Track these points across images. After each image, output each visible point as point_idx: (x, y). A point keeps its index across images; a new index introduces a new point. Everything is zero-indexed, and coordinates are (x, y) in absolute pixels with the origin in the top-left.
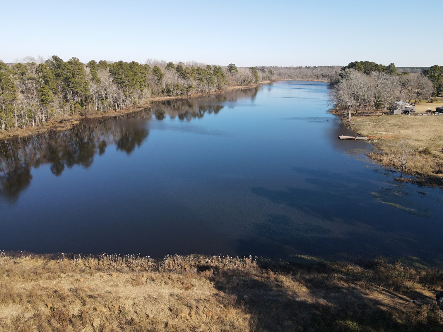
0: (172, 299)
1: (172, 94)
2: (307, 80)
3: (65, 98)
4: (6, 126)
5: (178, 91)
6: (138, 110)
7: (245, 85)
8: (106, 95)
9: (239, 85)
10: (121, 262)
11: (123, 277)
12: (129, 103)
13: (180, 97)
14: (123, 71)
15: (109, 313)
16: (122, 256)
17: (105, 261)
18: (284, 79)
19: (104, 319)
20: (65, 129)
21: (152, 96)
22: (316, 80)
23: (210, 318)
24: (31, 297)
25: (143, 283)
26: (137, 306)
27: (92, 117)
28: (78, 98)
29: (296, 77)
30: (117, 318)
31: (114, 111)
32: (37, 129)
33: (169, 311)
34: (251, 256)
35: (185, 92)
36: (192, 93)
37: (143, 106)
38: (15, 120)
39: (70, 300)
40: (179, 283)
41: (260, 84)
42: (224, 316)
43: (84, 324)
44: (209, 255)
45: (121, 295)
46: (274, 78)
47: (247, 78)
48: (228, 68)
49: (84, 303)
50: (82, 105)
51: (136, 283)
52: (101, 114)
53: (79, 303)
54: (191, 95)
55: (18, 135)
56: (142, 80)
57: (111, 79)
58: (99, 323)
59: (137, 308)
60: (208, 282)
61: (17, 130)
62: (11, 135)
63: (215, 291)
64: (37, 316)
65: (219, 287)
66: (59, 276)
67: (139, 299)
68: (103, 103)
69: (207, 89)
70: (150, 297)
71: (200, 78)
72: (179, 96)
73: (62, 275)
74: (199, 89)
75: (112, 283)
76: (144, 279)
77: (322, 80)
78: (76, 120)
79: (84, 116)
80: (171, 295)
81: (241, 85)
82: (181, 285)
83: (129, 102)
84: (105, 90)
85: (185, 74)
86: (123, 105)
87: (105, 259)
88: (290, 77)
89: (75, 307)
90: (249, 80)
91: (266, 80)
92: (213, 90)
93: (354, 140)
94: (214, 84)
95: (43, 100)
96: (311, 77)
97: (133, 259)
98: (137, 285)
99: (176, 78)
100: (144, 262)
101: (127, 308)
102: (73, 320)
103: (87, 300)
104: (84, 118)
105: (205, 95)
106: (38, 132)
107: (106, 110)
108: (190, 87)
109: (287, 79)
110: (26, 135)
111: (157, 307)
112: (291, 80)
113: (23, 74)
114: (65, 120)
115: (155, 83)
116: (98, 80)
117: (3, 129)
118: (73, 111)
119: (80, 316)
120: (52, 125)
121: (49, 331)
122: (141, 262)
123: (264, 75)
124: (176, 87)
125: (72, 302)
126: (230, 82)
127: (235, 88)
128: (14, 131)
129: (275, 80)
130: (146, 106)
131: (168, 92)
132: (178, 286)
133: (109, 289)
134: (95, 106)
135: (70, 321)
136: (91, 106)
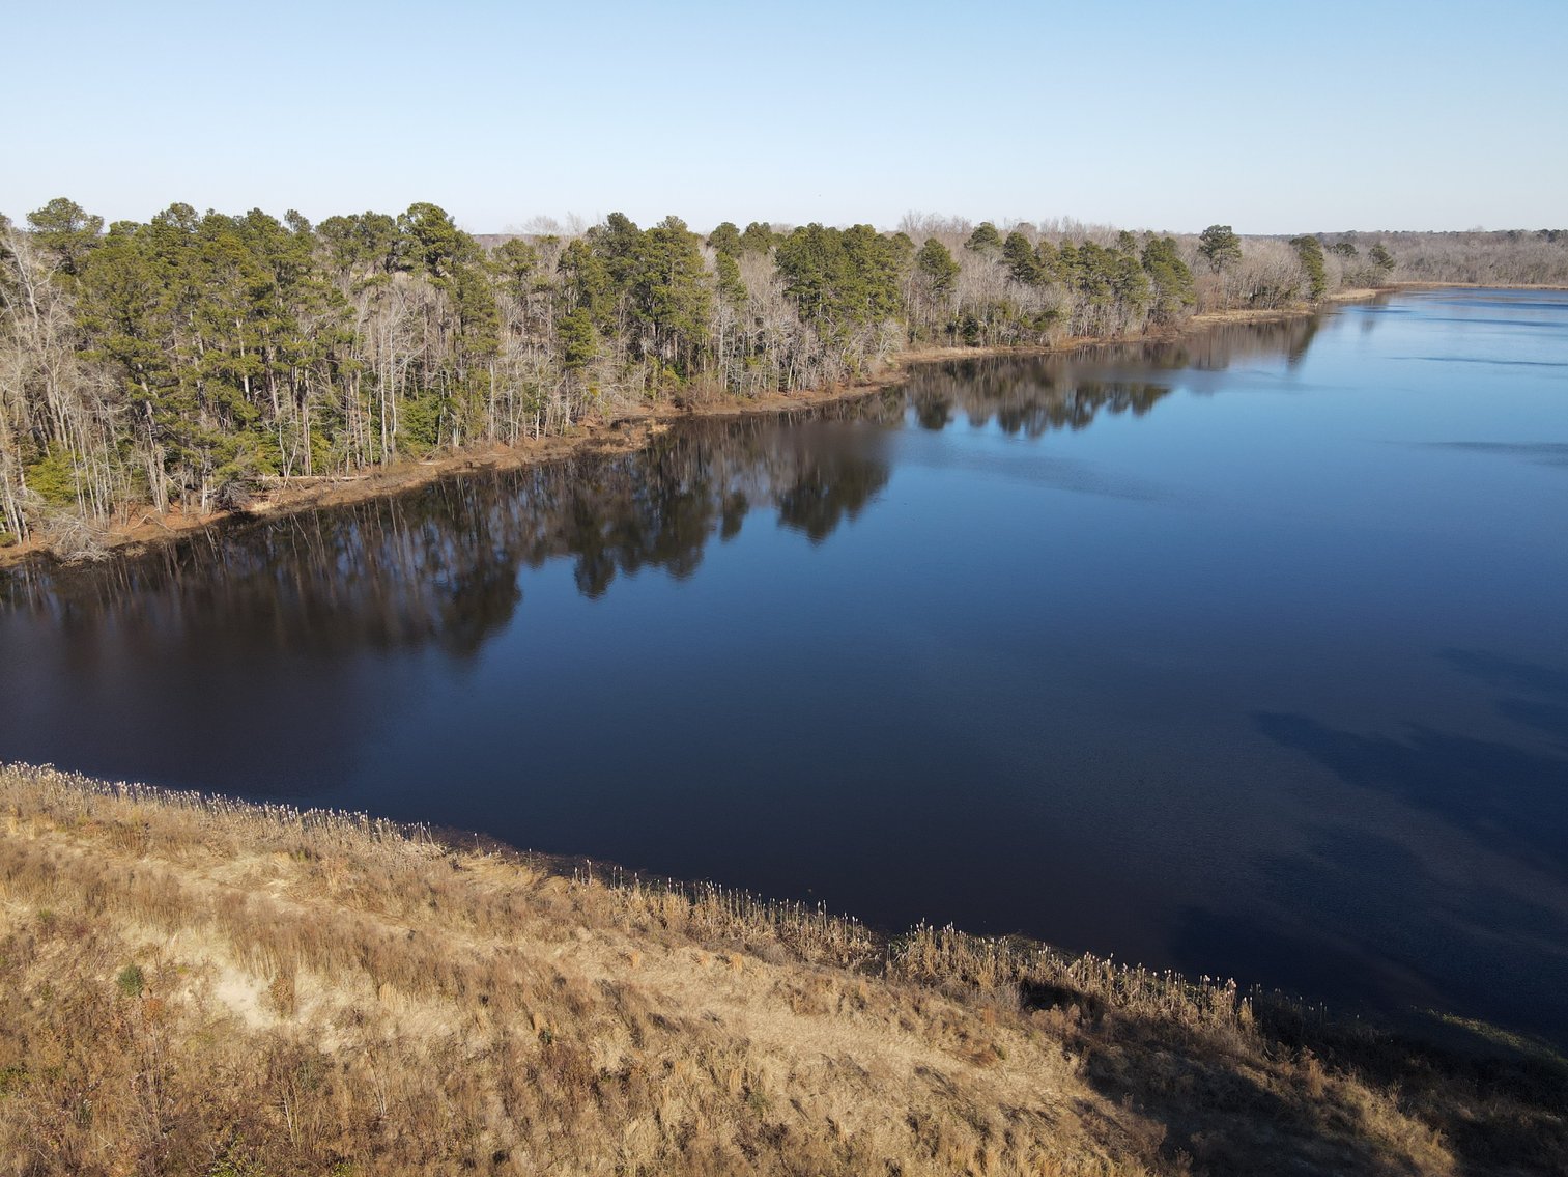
0: (922, 1086)
1: (981, 339)
2: (1541, 286)
3: (634, 347)
4: (463, 433)
5: (1003, 329)
6: (861, 392)
7: (1264, 308)
8: (760, 339)
9: (1243, 308)
10: (762, 920)
11: (765, 976)
12: (833, 367)
13: (1009, 349)
14: (822, 258)
15: (712, 1089)
16: (765, 900)
17: (713, 909)
18: (1438, 283)
19: (695, 1105)
20: (624, 449)
21: (912, 345)
24: (490, 989)
25: (827, 1011)
26: (803, 1086)
27: (710, 413)
28: (672, 349)
29: (1491, 274)
30: (736, 1114)
31: (780, 395)
32: (546, 448)
33: (907, 1129)
34: (1232, 982)
35: (1029, 332)
36: (1055, 337)
37: (876, 378)
38: (489, 416)
39: (598, 1020)
40: (950, 1032)
41: (1330, 301)
43: (634, 1108)
45: (754, 1036)
46: (1392, 278)
47: (1275, 281)
48: (1203, 243)
49: (637, 1036)
50: (681, 370)
51: (803, 1003)
52: (739, 404)
53: (622, 1034)
54: (1052, 344)
55: (492, 465)
56: (882, 290)
57: (781, 286)
58: (679, 1117)
59: (800, 1091)
60: (1057, 1050)
61: (492, 447)
62: (476, 464)
64: (502, 1048)
65: (1100, 1077)
66: (572, 935)
67: (812, 1062)
68: (746, 367)
69: (1115, 322)
70: (847, 1061)
71: (1090, 281)
72: (1006, 345)
73: (581, 932)
74: (1084, 322)
75: (727, 989)
76: (832, 997)
78: (661, 422)
79: (685, 409)
80: (919, 1072)
81: (1250, 307)
82: (957, 1043)
83: (830, 364)
84: (758, 322)
85: (1036, 267)
86: (810, 377)
87: (713, 902)
88: (1465, 276)
89: (610, 1047)
90: (1284, 288)
91: (1357, 287)
92: (1135, 326)
94: (1143, 305)
95: (569, 357)
96: (1561, 274)
97: (802, 917)
98: (806, 1010)
99: (1002, 281)
100: (836, 934)
101: (768, 1085)
102: (604, 1087)
103: (649, 1030)
104: (685, 414)
105: (1103, 345)
106: (549, 455)
107: (754, 389)
108: (1050, 314)
109: (1449, 284)
110: (515, 464)
111: (867, 1104)
112: (1470, 285)
113: (521, 272)
114: (627, 421)
115: (926, 300)
116: (739, 290)
117: (456, 444)
118: (654, 392)
119: (624, 1078)
120: (588, 436)
121: (531, 1105)
122: (826, 932)
123: (1352, 265)
124: (999, 314)
125: (602, 1027)
126: (1208, 295)
127: (1224, 317)
128: (485, 450)
129: (1395, 288)
130: (886, 380)
131: (969, 331)
132: (947, 1046)
133: (716, 1008)
134: (721, 377)
135: (595, 1088)
136: (710, 376)
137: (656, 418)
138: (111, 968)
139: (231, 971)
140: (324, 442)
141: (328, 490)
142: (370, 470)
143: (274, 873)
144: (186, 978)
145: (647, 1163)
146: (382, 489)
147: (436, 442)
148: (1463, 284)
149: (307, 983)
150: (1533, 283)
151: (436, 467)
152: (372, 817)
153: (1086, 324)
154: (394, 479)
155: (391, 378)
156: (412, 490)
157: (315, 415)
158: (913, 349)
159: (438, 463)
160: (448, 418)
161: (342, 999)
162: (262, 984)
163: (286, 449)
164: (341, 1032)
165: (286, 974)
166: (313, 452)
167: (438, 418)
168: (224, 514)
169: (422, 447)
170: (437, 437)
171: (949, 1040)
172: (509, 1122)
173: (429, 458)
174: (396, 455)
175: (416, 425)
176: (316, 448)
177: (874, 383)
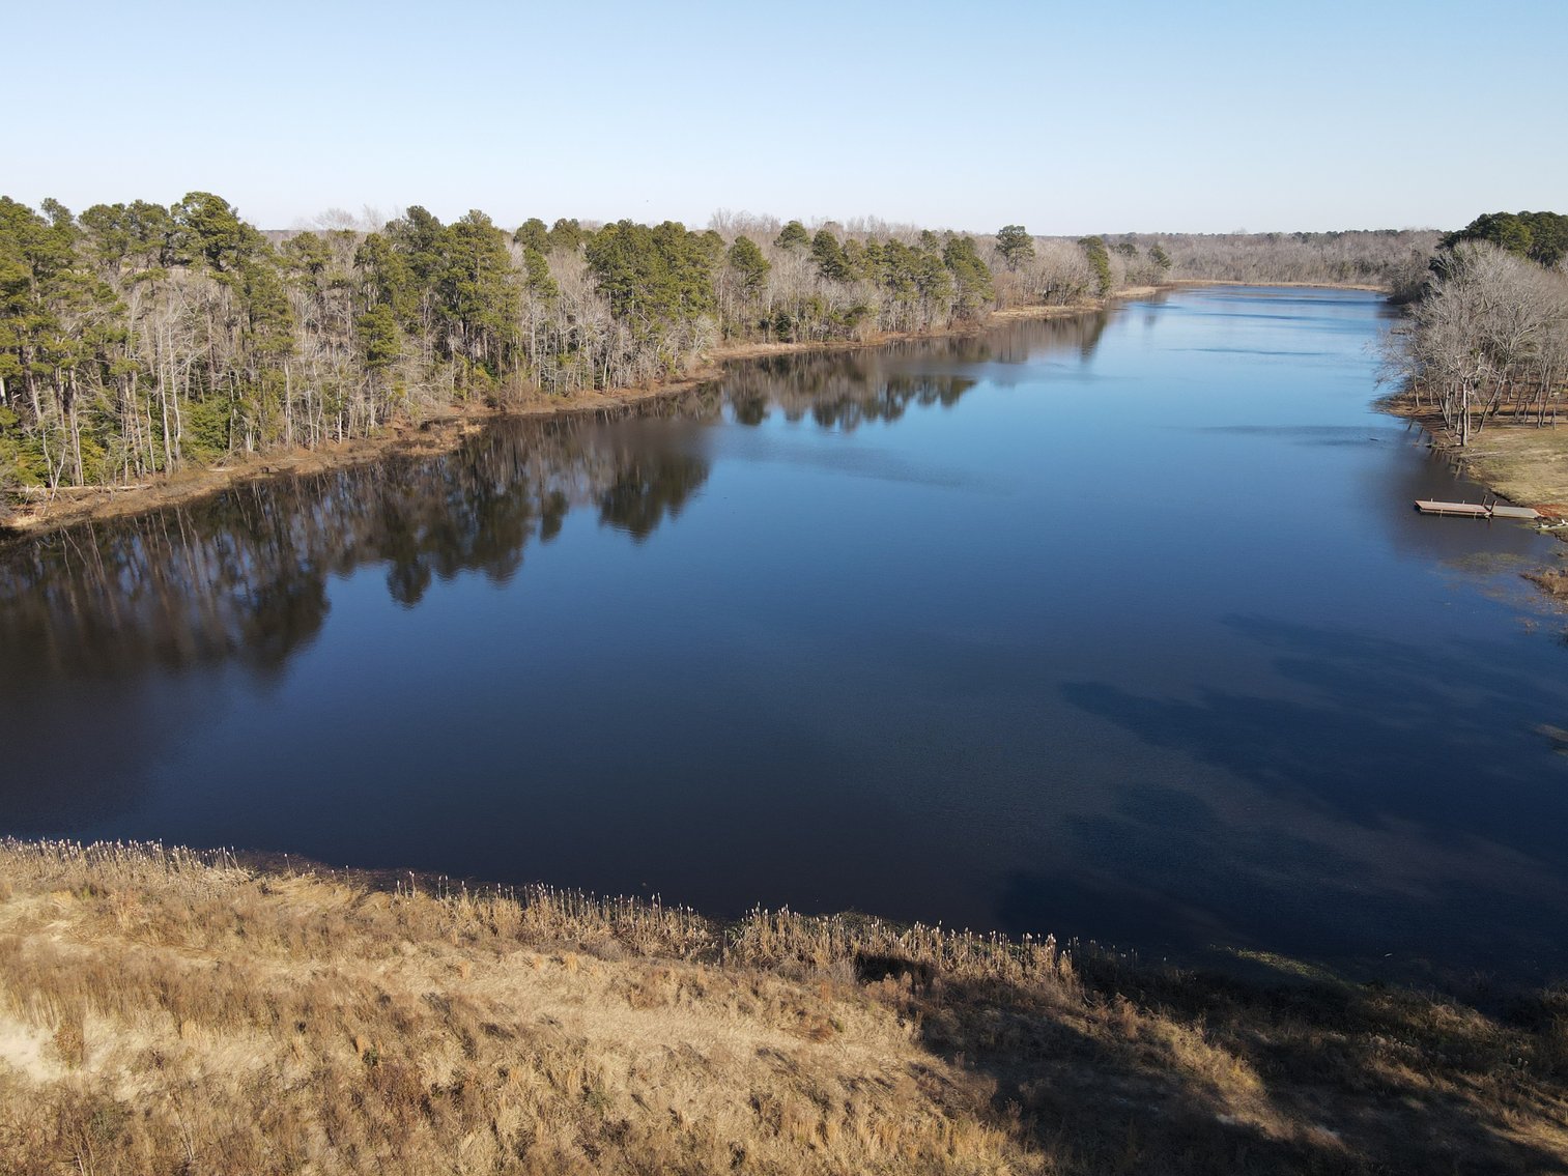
0: (763, 1067)
1: (793, 335)
2: (1297, 284)
3: (441, 346)
4: (258, 437)
5: (815, 324)
6: (677, 388)
7: (1057, 304)
8: (573, 336)
9: (1038, 304)
10: (596, 918)
11: (601, 973)
12: (648, 364)
13: (821, 345)
14: (633, 254)
15: (550, 1093)
16: (599, 898)
17: (545, 911)
18: (1208, 282)
19: (533, 1111)
20: (436, 451)
21: (727, 341)
22: (1334, 285)
23: (894, 1149)
24: (308, 1014)
25: (665, 1002)
26: (644, 1079)
27: (524, 412)
28: (482, 349)
29: (1254, 273)
30: (577, 1115)
31: (596, 393)
32: (351, 451)
33: (750, 1111)
34: (1051, 938)
35: (840, 327)
36: (865, 332)
37: (692, 374)
38: (286, 419)
39: (427, 1035)
40: (789, 1012)
41: (1116, 298)
42: (944, 1149)
43: (468, 1122)
44: (900, 919)
45: (591, 1035)
46: (1169, 276)
47: (1066, 279)
48: (999, 242)
49: (469, 1047)
50: (493, 370)
51: (641, 997)
52: (553, 402)
53: (453, 1047)
54: (862, 339)
55: (291, 470)
56: (694, 287)
57: (592, 283)
58: (516, 1125)
59: (641, 1085)
61: (290, 451)
62: (273, 469)
64: (323, 1075)
65: (934, 1041)
66: (396, 950)
67: (652, 1055)
68: (560, 365)
69: (921, 317)
70: (688, 1051)
71: (896, 278)
72: (819, 341)
73: (406, 946)
74: (892, 318)
75: (563, 990)
76: (670, 988)
78: (473, 422)
79: (498, 409)
80: (760, 1053)
81: (1045, 304)
82: (796, 1021)
83: (645, 361)
84: (570, 319)
85: (844, 264)
86: (626, 374)
87: (545, 905)
88: (1232, 274)
89: (440, 1061)
90: (1075, 286)
91: (1139, 284)
92: (940, 322)
93: (1481, 517)
94: (947, 301)
95: (372, 356)
96: (1313, 272)
97: (637, 913)
98: (644, 1004)
99: (812, 278)
100: (672, 926)
101: (608, 1082)
102: (435, 1103)
103: (482, 1040)
104: (498, 413)
105: (911, 340)
106: (354, 458)
107: (568, 387)
108: (860, 310)
109: (1219, 282)
110: (317, 468)
111: (709, 1090)
112: (1237, 282)
113: (315, 268)
114: (437, 422)
115: (739, 297)
116: (548, 286)
117: (250, 449)
118: (465, 392)
119: (457, 1092)
120: (395, 438)
121: (357, 1131)
122: (663, 925)
123: (1133, 264)
124: (810, 310)
125: (432, 1041)
126: (1006, 292)
127: (1021, 313)
128: (282, 454)
129: (1172, 286)
130: (702, 377)
131: (782, 327)
132: (785, 1024)
133: (552, 1010)
134: (534, 375)
135: (426, 1106)
136: (523, 374)
137: (468, 419)
139: (8, 1022)
140: (96, 450)
141: (104, 500)
142: (152, 479)
143: (55, 913)
146: (167, 498)
147: (227, 447)
148: (1231, 282)
149: (97, 1028)
150: (1290, 281)
151: (229, 473)
152: (167, 846)
153: (894, 319)
154: (180, 487)
155: (172, 379)
156: (202, 499)
157: (85, 420)
158: (728, 345)
159: (230, 469)
160: (239, 422)
161: (139, 1041)
162: (45, 1034)
163: (52, 458)
164: (140, 1077)
165: (73, 1020)
166: (84, 460)
167: (229, 421)
169: (211, 453)
170: (228, 442)
171: (789, 1019)
172: (333, 1151)
173: (220, 465)
174: (181, 461)
175: (203, 429)
176: (88, 456)
177: (690, 380)
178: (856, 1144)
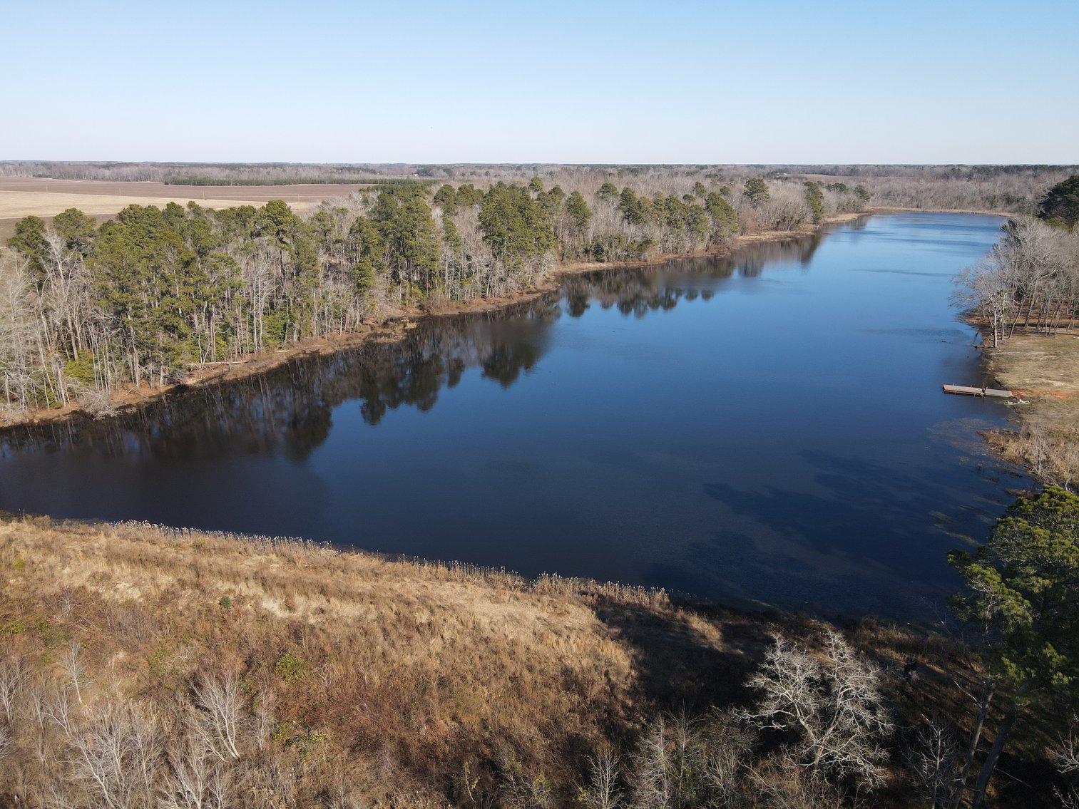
0: (538, 623)
1: (605, 258)
2: (960, 211)
3: (395, 275)
4: (300, 333)
5: (619, 251)
6: (530, 297)
7: (785, 230)
8: (469, 268)
9: (772, 230)
10: (478, 575)
11: (481, 592)
12: (513, 284)
13: (622, 264)
14: (505, 219)
15: (461, 627)
16: (480, 566)
17: (458, 571)
18: (898, 209)
19: (456, 632)
20: (392, 340)
21: (563, 261)
22: (986, 212)
23: (582, 649)
24: (373, 599)
25: (504, 602)
26: (495, 624)
27: (440, 314)
28: (417, 277)
29: (930, 202)
30: (471, 634)
31: (482, 301)
32: (347, 340)
33: (532, 636)
34: (663, 589)
35: (634, 253)
36: (650, 256)
37: (540, 287)
38: (314, 322)
39: (417, 607)
40: (550, 607)
41: (828, 223)
42: (600, 650)
43: (432, 634)
44: (602, 581)
45: (476, 610)
46: (868, 206)
47: (791, 213)
48: (746, 189)
49: (432, 611)
50: (424, 289)
51: (497, 600)
52: (458, 308)
53: (426, 611)
54: (649, 260)
55: (317, 352)
56: (542, 235)
57: (482, 234)
58: (450, 636)
59: (494, 626)
60: (590, 610)
61: (316, 341)
62: (308, 351)
63: (597, 621)
64: (381, 618)
65: (601, 616)
66: (402, 580)
67: (498, 618)
68: (462, 286)
69: (688, 244)
70: (511, 616)
71: (672, 219)
72: (621, 261)
73: (406, 579)
75: (466, 596)
76: (507, 598)
77: (1003, 211)
78: (412, 320)
79: (426, 311)
80: (538, 619)
81: (776, 229)
82: (553, 611)
83: (511, 282)
84: (468, 258)
85: (638, 212)
86: (500, 289)
87: (458, 569)
88: (915, 204)
89: (422, 615)
90: (796, 218)
91: (848, 212)
92: (700, 247)
93: (978, 395)
94: (705, 234)
95: (359, 286)
96: (973, 203)
97: (495, 573)
98: (496, 602)
99: (618, 219)
100: (509, 579)
101: (482, 625)
102: (421, 629)
103: (437, 610)
104: (426, 314)
105: (680, 260)
106: (349, 345)
107: (466, 298)
108: (647, 242)
109: (905, 209)
110: (330, 351)
111: (518, 629)
112: (917, 209)
113: (325, 233)
114: (392, 320)
115: (570, 235)
116: (456, 240)
117: (295, 340)
118: (407, 301)
119: (430, 625)
120: (370, 331)
121: (394, 637)
122: (505, 579)
123: (844, 198)
124: (615, 243)
125: (418, 610)
126: (749, 222)
127: (758, 237)
128: (312, 342)
129: (871, 212)
130: (546, 289)
131: (597, 252)
132: (549, 611)
133: (462, 602)
134: (446, 291)
135: (418, 629)
136: (440, 291)
137: (409, 318)
138: (215, 598)
139: (265, 597)
140: (222, 343)
141: (226, 370)
142: (249, 357)
143: (271, 561)
144: (248, 600)
145: (439, 651)
146: (257, 369)
147: (284, 339)
148: (914, 209)
149: (299, 600)
150: (955, 208)
151: (285, 353)
152: (305, 540)
153: (670, 246)
154: (263, 362)
155: (260, 305)
156: (273, 369)
157: (218, 328)
158: (564, 264)
159: (286, 351)
160: (291, 326)
161: (314, 605)
162: (279, 601)
163: (202, 347)
164: (316, 617)
165: (289, 597)
166: (217, 348)
167: (285, 325)
168: (171, 386)
169: (276, 342)
170: (284, 336)
171: (550, 609)
172: (386, 643)
173: (280, 348)
174: (262, 348)
175: (273, 330)
176: (218, 346)
177: (538, 291)
178: (569, 647)
